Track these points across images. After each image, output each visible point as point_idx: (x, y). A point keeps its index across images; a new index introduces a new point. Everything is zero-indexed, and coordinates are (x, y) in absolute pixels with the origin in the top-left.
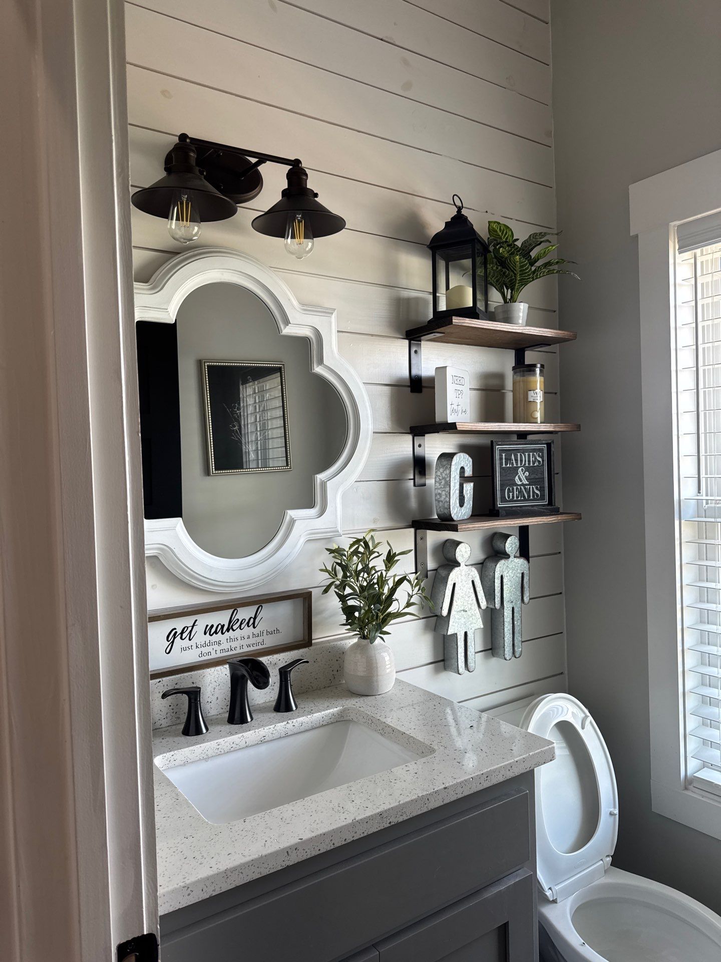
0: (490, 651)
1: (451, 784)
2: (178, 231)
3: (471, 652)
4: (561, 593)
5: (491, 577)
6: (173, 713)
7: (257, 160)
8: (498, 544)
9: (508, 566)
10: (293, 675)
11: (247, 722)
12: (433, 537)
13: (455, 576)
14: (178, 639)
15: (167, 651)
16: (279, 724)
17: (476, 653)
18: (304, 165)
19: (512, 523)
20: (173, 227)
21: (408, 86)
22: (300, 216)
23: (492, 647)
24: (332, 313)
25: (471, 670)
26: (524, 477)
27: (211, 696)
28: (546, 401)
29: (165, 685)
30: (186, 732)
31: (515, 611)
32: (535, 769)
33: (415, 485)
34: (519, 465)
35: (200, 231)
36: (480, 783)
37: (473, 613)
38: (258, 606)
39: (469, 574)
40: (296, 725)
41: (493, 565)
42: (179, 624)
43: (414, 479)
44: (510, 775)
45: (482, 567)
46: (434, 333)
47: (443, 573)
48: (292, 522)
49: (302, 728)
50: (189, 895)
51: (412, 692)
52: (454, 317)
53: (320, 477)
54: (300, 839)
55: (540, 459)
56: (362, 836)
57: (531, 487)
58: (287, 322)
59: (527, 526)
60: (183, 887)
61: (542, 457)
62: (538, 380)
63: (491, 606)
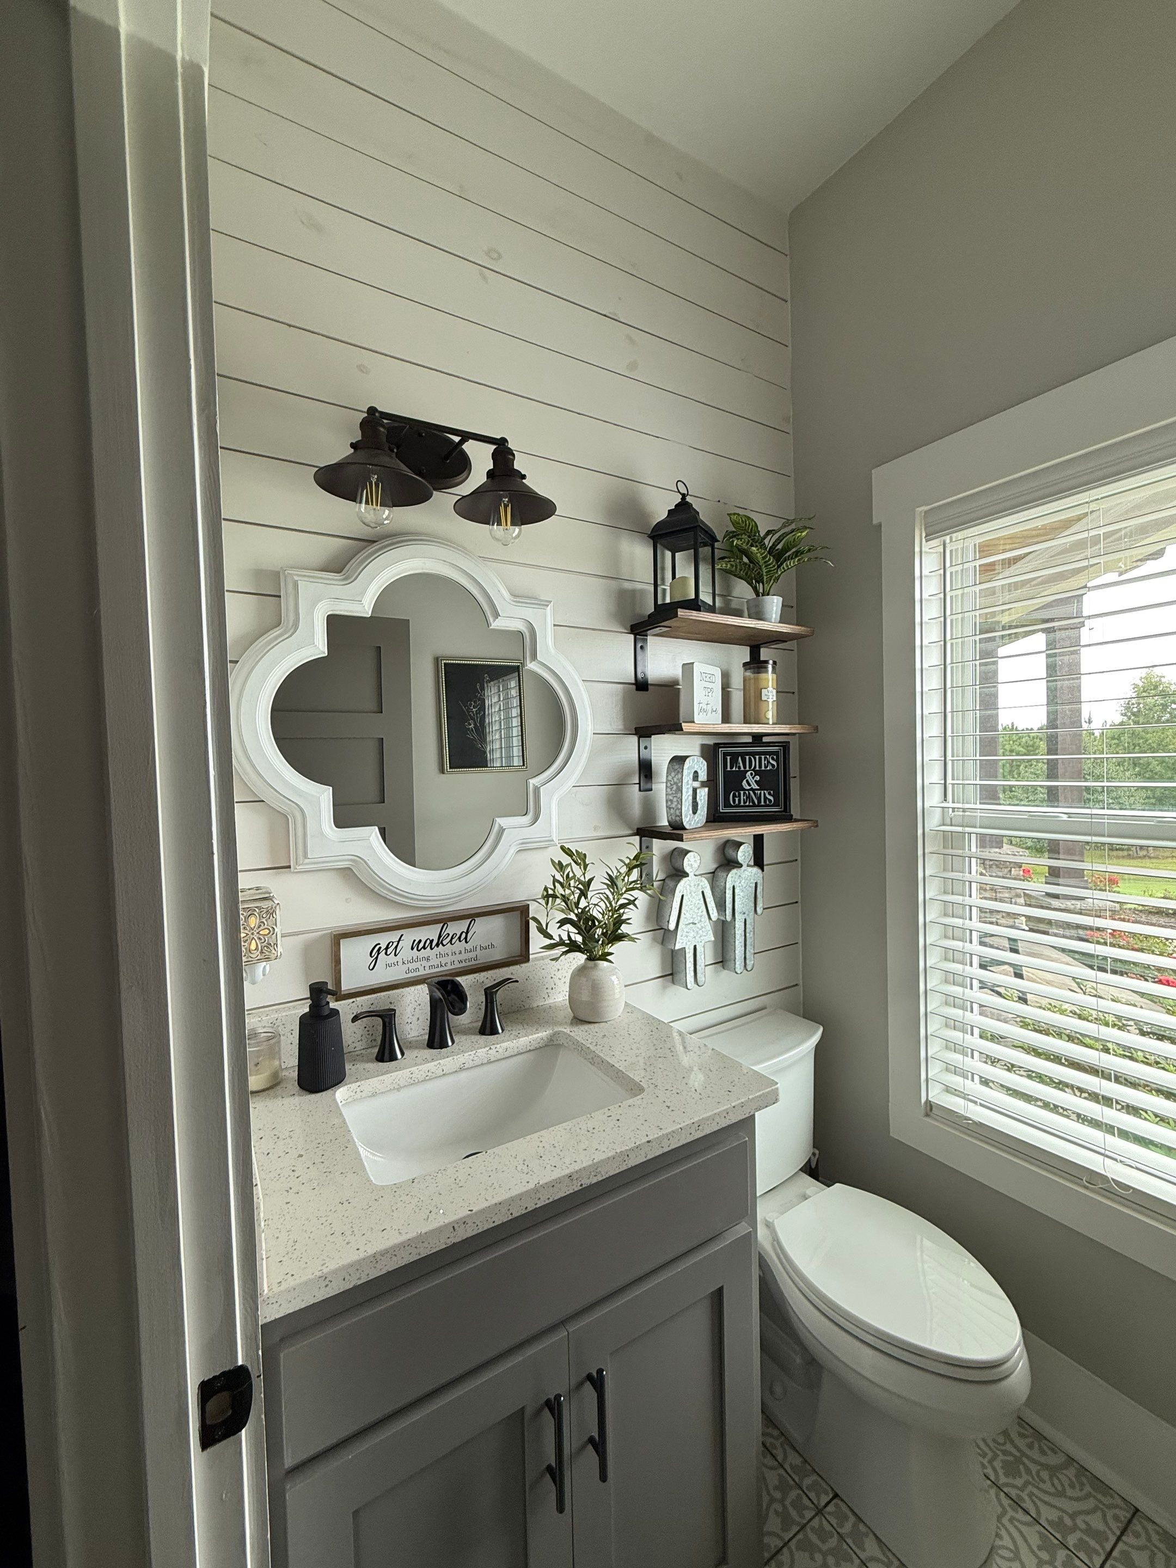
0: (721, 964)
1: (656, 1136)
2: (367, 515)
3: (700, 966)
4: (797, 902)
5: (722, 888)
6: (369, 1034)
7: (460, 438)
8: (730, 852)
9: (740, 876)
10: (500, 995)
11: (447, 1046)
12: (659, 847)
13: (683, 887)
14: (383, 954)
15: (371, 967)
16: (480, 1050)
17: (706, 966)
18: (510, 445)
19: (743, 831)
20: (363, 510)
21: (633, 366)
22: (507, 499)
23: (723, 959)
24: (548, 606)
25: (700, 984)
26: (753, 781)
27: (411, 1017)
28: (778, 702)
29: (360, 1006)
30: (380, 1058)
31: (747, 923)
32: (757, 1114)
33: (640, 790)
34: (748, 769)
35: (389, 516)
36: (691, 1134)
37: (703, 925)
38: (470, 920)
39: (699, 884)
40: (500, 1051)
41: (725, 875)
42: (383, 940)
43: (639, 784)
44: (724, 1123)
45: (713, 876)
46: (660, 626)
47: (670, 883)
48: (502, 831)
49: (507, 1054)
50: (326, 1286)
51: (630, 1014)
52: (679, 610)
53: (533, 782)
54: (469, 1210)
55: (774, 763)
56: (547, 1202)
57: (762, 792)
58: (497, 615)
59: (762, 835)
60: (320, 1277)
61: (777, 761)
62: (769, 678)
63: (722, 918)
